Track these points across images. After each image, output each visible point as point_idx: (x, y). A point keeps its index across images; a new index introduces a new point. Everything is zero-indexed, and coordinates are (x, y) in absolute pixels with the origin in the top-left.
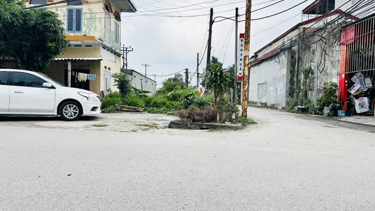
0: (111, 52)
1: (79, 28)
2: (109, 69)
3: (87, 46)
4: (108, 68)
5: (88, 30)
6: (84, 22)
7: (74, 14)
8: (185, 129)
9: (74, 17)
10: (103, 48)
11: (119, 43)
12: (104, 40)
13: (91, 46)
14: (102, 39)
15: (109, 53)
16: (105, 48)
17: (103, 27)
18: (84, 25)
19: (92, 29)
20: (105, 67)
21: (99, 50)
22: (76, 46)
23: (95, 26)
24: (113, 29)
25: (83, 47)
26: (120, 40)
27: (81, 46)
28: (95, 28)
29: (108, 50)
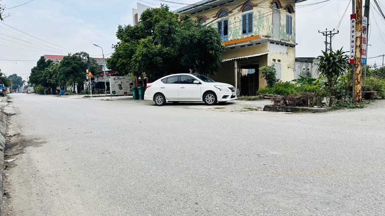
0: (281, 45)
1: (251, 31)
2: (279, 61)
3: (257, 44)
4: (277, 61)
5: (257, 30)
6: (255, 23)
7: (247, 18)
8: (274, 111)
9: (247, 21)
10: (271, 43)
11: (293, 34)
12: (272, 36)
13: (260, 43)
14: (269, 35)
15: (279, 46)
16: (273, 43)
17: (270, 24)
18: (255, 26)
19: (261, 29)
20: (274, 60)
21: (265, 46)
22: (249, 45)
23: (263, 25)
24: (284, 22)
25: (254, 45)
26: (294, 31)
27: (252, 45)
28: (263, 27)
29: (277, 44)
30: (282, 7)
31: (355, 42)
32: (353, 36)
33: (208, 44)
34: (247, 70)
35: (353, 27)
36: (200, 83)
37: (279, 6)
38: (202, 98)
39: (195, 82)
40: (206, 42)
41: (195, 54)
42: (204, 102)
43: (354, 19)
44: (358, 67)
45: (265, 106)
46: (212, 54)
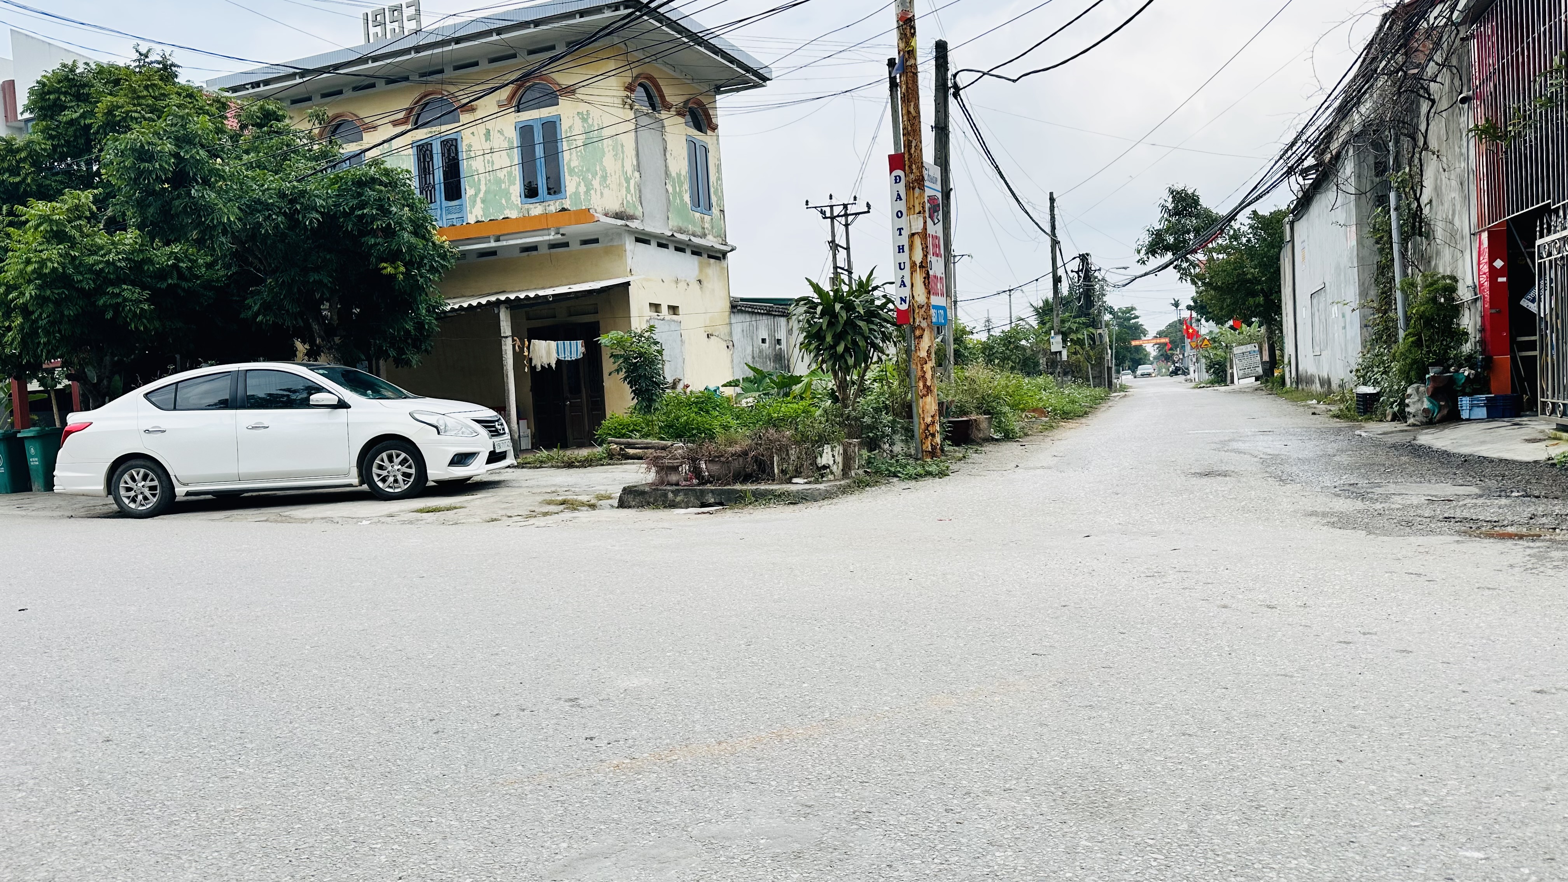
0: (677, 249)
1: (555, 189)
2: (674, 309)
3: (585, 242)
4: (664, 309)
5: (582, 189)
6: (570, 159)
7: (538, 137)
9: (539, 151)
10: (638, 240)
11: (715, 211)
12: (639, 212)
13: (596, 241)
14: (630, 211)
15: (669, 255)
16: (646, 242)
17: (629, 168)
18: (571, 171)
19: (596, 183)
20: (656, 307)
21: (616, 252)
22: (553, 246)
23: (604, 170)
24: (679, 164)
25: (575, 246)
26: (721, 199)
27: (566, 245)
28: (604, 178)
29: (660, 245)
30: (668, 107)
31: (906, 248)
32: (900, 229)
33: (373, 233)
34: (553, 344)
35: (899, 198)
36: (342, 405)
37: (657, 100)
38: (354, 471)
39: (315, 398)
40: (364, 225)
41: (313, 277)
42: (365, 487)
43: (899, 172)
44: (921, 337)
45: (624, 489)
46: (392, 277)
